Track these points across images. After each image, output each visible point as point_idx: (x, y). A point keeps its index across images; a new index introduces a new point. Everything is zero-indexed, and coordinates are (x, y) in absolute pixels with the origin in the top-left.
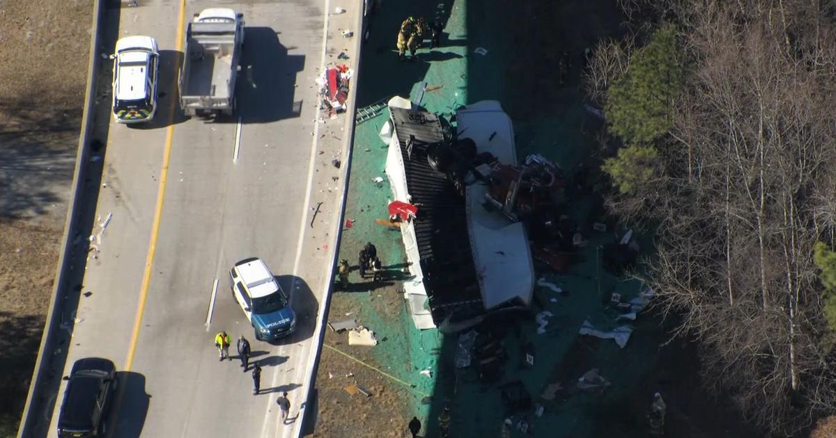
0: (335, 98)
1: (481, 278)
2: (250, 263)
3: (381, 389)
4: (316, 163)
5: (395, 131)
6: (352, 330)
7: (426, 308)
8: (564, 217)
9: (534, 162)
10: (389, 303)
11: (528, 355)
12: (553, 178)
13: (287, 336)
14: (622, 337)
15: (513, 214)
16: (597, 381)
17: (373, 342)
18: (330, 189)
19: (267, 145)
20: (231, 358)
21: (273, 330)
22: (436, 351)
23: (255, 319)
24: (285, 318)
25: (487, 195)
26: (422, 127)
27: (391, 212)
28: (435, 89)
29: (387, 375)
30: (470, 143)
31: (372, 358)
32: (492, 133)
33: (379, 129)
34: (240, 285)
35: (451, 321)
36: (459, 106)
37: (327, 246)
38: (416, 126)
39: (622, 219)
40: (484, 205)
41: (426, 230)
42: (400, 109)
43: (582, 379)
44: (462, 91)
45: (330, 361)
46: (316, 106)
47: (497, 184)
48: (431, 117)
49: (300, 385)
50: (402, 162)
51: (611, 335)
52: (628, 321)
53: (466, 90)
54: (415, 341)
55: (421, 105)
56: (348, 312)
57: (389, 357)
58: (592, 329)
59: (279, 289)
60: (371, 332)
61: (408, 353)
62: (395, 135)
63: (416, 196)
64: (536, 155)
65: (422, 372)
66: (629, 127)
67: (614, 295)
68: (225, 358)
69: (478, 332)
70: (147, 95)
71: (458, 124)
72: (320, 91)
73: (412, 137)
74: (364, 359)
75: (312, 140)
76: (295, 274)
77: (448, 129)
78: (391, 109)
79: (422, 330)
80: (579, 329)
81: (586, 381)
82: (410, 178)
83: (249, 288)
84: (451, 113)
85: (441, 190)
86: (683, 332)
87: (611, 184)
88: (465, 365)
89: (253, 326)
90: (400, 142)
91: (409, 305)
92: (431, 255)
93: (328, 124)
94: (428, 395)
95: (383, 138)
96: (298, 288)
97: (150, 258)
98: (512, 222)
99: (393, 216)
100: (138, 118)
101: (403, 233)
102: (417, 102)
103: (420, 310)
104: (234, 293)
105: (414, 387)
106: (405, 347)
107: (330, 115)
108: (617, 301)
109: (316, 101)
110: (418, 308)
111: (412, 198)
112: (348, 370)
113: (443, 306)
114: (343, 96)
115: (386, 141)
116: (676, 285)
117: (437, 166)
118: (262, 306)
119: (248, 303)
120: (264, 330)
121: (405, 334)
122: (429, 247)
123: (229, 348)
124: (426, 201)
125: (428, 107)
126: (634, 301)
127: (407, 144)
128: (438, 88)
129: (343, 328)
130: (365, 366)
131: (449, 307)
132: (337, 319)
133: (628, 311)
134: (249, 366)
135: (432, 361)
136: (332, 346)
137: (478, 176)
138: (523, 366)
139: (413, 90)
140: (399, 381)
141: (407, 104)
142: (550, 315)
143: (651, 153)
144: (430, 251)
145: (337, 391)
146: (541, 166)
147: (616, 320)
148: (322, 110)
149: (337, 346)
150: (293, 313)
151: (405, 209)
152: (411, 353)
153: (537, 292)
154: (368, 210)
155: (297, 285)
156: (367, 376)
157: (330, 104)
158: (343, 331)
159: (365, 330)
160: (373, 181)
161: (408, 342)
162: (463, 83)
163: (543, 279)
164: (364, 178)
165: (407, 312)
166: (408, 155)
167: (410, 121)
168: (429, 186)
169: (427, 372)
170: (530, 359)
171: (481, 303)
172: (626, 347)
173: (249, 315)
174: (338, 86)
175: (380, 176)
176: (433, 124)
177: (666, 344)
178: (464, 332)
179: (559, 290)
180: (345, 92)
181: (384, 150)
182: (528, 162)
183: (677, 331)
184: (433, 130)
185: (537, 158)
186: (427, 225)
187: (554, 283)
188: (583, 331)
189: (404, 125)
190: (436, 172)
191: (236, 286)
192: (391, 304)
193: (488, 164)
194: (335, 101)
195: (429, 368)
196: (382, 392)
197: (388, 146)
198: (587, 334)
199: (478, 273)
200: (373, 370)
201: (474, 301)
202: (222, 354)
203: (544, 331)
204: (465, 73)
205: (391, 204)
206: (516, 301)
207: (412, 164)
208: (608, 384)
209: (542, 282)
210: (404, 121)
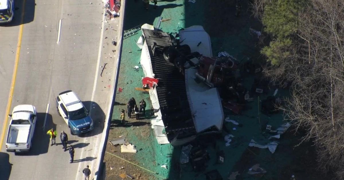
0: (113, 9)
1: (194, 117)
2: (67, 93)
3: (139, 175)
4: (103, 43)
5: (145, 41)
6: (123, 144)
7: (163, 133)
8: (239, 84)
9: (222, 56)
10: (143, 131)
11: (220, 157)
12: (233, 64)
13: (89, 132)
14: (272, 148)
15: (211, 84)
16: (258, 170)
17: (134, 151)
18: (111, 56)
19: (76, 34)
20: (57, 144)
21: (81, 129)
22: (170, 155)
23: (71, 123)
24: (87, 122)
25: (197, 74)
26: (160, 39)
27: (144, 83)
28: (167, 20)
29: (143, 168)
30: (187, 47)
31: (134, 159)
32: (199, 42)
33: (136, 41)
34: (62, 105)
35: (178, 138)
36: (180, 28)
37: (110, 86)
38: (156, 39)
39: (272, 80)
40: (195, 80)
41: (163, 92)
42: (148, 30)
43: (250, 169)
44: (182, 21)
45: (111, 161)
46: (103, 14)
47: (202, 68)
48: (165, 34)
49: (96, 158)
50: (150, 57)
51: (266, 147)
52: (276, 139)
53: (184, 21)
54: (158, 150)
55: (159, 29)
56: (120, 135)
57: (143, 158)
58: (256, 144)
59: (83, 107)
60: (133, 145)
61: (154, 157)
62: (145, 43)
63: (158, 75)
64: (223, 52)
65: (162, 166)
66: (276, 28)
67: (268, 126)
68: (54, 144)
69: (192, 145)
70: (8, 7)
71: (180, 38)
72: (105, 6)
73: (155, 44)
74: (130, 160)
75: (101, 31)
76: (92, 100)
77: (174, 41)
78: (143, 30)
79: (162, 144)
80: (249, 144)
81: (253, 171)
82: (154, 65)
83: (67, 106)
84: (176, 33)
85: (171, 72)
86: (307, 139)
87: (266, 60)
88: (185, 162)
89: (69, 127)
90: (148, 46)
91: (154, 132)
92: (166, 105)
93: (109, 23)
94: (165, 178)
95: (138, 45)
96: (94, 107)
97: (11, 94)
98: (210, 88)
99: (145, 85)
100: (3, 20)
101: (150, 95)
102: (157, 27)
103: (160, 134)
104: (58, 110)
105: (158, 174)
106: (152, 153)
107: (110, 18)
108: (270, 129)
109: (103, 12)
110: (159, 133)
111: (155, 76)
112: (121, 165)
113: (173, 130)
114: (118, 8)
115: (141, 47)
116: (303, 113)
117: (169, 59)
118: (74, 116)
119: (67, 115)
120: (76, 128)
121: (152, 147)
122: (165, 101)
123: (56, 138)
124: (162, 77)
125: (163, 30)
126: (279, 129)
127: (152, 47)
128: (169, 20)
129: (118, 143)
130: (130, 163)
131: (176, 131)
132: (114, 139)
133: (276, 134)
134: (67, 148)
135: (167, 161)
136: (112, 153)
137: (192, 64)
138: (218, 162)
139: (155, 21)
140: (149, 171)
141: (152, 28)
142: (233, 136)
143: (288, 42)
144: (166, 103)
145: (115, 176)
146: (227, 58)
147: (269, 139)
148: (106, 16)
149: (115, 153)
150: (92, 120)
151: (151, 81)
152: (156, 157)
153: (225, 125)
154: (131, 83)
155: (93, 106)
156: (131, 169)
157: (110, 13)
158: (118, 145)
159: (130, 145)
160: (133, 68)
161: (154, 151)
162: (182, 17)
163: (228, 118)
164: (128, 66)
165: (153, 135)
166: (152, 53)
167: (154, 36)
168: (165, 69)
169: (165, 166)
170: (221, 159)
171: (194, 129)
172: (274, 153)
173: (67, 121)
174: (115, 3)
175: (137, 65)
176: (166, 38)
177: (298, 145)
178: (185, 145)
179: (237, 124)
180: (119, 6)
181: (139, 52)
182: (219, 56)
183: (304, 139)
184: (167, 41)
185: (225, 54)
186: (164, 90)
187: (235, 120)
188: (251, 145)
189: (150, 38)
190: (168, 62)
191: (59, 106)
192: (144, 131)
193: (197, 58)
194: (113, 11)
195: (166, 164)
196: (140, 176)
197: (141, 50)
198: (253, 146)
199: (192, 114)
200: (135, 165)
201: (190, 128)
202: (52, 142)
203: (229, 145)
204: (183, 12)
205: (143, 79)
206: (214, 128)
207: (155, 58)
208: (265, 172)
209: (227, 120)
210: (150, 36)
